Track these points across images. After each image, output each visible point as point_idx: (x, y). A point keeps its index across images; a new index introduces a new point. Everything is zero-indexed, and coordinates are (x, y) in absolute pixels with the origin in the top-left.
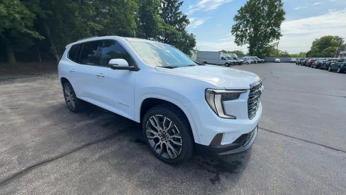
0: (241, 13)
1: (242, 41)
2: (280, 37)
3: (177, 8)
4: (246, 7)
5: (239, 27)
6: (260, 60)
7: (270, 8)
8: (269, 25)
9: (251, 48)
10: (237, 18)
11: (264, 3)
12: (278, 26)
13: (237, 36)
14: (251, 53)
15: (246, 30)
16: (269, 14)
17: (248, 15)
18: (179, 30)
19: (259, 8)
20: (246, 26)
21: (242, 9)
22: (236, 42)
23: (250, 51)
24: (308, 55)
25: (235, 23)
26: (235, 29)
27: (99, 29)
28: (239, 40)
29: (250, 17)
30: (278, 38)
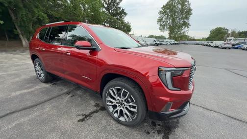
0: (164, 10)
1: (164, 28)
2: (190, 26)
3: (118, 4)
4: (166, 5)
5: (162, 19)
6: (176, 42)
7: (182, 7)
8: (182, 18)
9: (170, 34)
10: (160, 13)
11: (178, 3)
12: (188, 19)
13: (161, 25)
14: (170, 38)
15: (167, 21)
16: (182, 11)
17: (168, 11)
18: (120, 20)
19: (175, 6)
20: (167, 19)
21: (164, 6)
22: (160, 29)
23: (170, 35)
24: (208, 39)
25: (160, 16)
26: (160, 20)
27: (57, 16)
28: (162, 28)
29: (170, 12)
30: (188, 27)
